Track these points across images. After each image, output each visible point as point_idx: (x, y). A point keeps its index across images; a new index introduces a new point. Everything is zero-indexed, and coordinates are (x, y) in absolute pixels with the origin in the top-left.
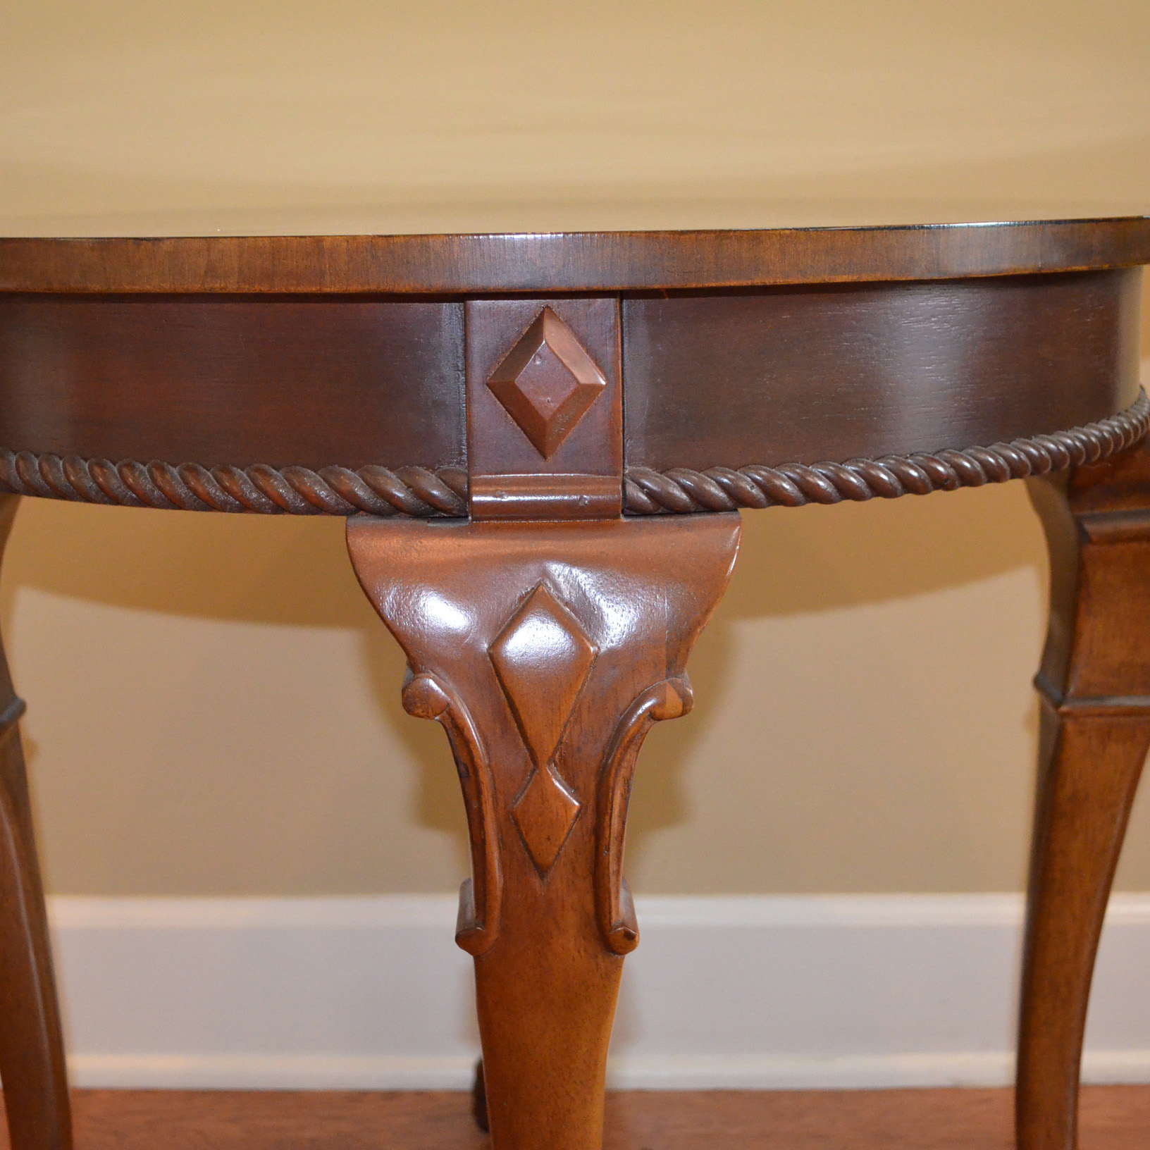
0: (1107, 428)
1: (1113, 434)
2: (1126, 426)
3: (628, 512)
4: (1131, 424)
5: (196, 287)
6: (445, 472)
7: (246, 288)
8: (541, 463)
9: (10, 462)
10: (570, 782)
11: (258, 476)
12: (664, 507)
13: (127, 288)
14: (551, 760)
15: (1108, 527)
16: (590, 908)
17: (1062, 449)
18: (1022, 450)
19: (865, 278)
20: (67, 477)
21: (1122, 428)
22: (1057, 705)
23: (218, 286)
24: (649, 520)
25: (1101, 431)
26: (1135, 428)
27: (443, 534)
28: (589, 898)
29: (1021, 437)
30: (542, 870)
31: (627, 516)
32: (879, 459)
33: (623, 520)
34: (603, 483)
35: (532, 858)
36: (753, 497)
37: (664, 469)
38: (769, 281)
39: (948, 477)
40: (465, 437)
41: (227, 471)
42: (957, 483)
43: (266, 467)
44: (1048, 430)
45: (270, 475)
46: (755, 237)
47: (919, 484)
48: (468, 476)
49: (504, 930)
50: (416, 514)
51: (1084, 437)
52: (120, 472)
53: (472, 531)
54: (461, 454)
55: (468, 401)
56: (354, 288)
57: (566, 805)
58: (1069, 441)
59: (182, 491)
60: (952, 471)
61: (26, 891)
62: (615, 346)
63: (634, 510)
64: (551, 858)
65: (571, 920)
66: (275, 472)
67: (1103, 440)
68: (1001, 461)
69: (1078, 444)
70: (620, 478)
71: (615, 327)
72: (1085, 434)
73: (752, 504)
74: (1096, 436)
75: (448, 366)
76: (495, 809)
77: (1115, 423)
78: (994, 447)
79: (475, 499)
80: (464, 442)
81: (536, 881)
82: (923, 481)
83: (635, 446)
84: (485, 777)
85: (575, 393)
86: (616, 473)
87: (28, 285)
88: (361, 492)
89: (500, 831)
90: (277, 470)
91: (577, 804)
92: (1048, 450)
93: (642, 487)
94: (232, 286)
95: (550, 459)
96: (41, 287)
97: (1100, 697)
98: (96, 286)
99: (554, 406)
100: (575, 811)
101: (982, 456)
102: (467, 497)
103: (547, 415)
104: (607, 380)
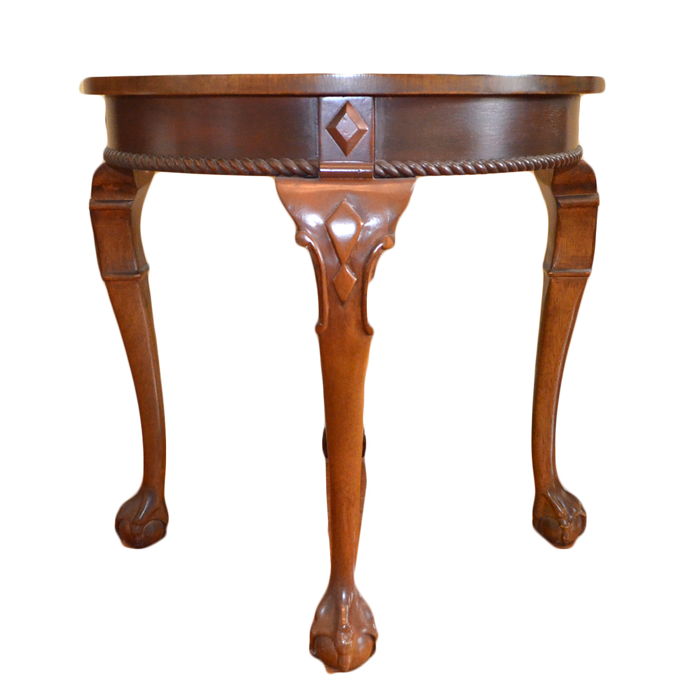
0: (559, 157)
1: (561, 159)
2: (567, 157)
3: (376, 176)
4: (569, 156)
5: (223, 92)
6: (311, 161)
7: (241, 92)
8: (345, 157)
9: (154, 159)
10: (353, 270)
11: (244, 162)
12: (389, 175)
13: (199, 93)
14: (347, 263)
15: (567, 201)
16: (360, 318)
17: (539, 162)
18: (523, 161)
19: (461, 92)
20: (175, 164)
21: (565, 158)
22: (549, 272)
23: (232, 92)
24: (383, 179)
25: (556, 158)
26: (571, 158)
27: (309, 183)
28: (360, 314)
29: (522, 156)
30: (343, 303)
31: (375, 177)
32: (468, 160)
33: (374, 179)
34: (367, 165)
35: (339, 298)
36: (421, 172)
37: (389, 161)
38: (426, 93)
39: (493, 169)
40: (318, 148)
41: (233, 160)
42: (497, 171)
43: (247, 158)
44: (534, 155)
45: (248, 161)
46: (421, 77)
47: (483, 170)
48: (319, 162)
49: (330, 325)
50: (300, 175)
51: (548, 159)
52: (194, 161)
53: (321, 182)
54: (316, 154)
55: (319, 135)
56: (279, 93)
57: (352, 280)
58: (542, 160)
59: (217, 168)
60: (495, 167)
61: (150, 336)
62: (372, 116)
63: (378, 176)
64: (346, 298)
65: (353, 322)
66: (250, 160)
67: (556, 161)
68: (515, 164)
69: (546, 161)
70: (373, 163)
71: (372, 109)
72: (549, 158)
73: (421, 175)
74: (553, 159)
75: (312, 123)
76: (327, 280)
77: (562, 155)
78: (512, 159)
79: (321, 170)
80: (318, 150)
81: (340, 307)
82: (484, 169)
83: (378, 152)
84: (323, 268)
85: (357, 132)
86: (372, 162)
87: (163, 93)
88: (281, 167)
89: (328, 289)
90: (251, 159)
91: (356, 279)
92: (534, 162)
93: (381, 167)
94: (236, 91)
95: (348, 156)
96: (168, 93)
97: (565, 269)
98: (188, 92)
99: (350, 137)
100: (354, 282)
101: (507, 162)
102: (319, 170)
103: (347, 139)
104: (369, 128)
